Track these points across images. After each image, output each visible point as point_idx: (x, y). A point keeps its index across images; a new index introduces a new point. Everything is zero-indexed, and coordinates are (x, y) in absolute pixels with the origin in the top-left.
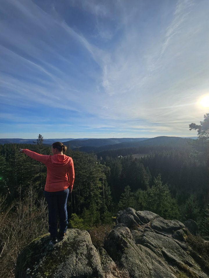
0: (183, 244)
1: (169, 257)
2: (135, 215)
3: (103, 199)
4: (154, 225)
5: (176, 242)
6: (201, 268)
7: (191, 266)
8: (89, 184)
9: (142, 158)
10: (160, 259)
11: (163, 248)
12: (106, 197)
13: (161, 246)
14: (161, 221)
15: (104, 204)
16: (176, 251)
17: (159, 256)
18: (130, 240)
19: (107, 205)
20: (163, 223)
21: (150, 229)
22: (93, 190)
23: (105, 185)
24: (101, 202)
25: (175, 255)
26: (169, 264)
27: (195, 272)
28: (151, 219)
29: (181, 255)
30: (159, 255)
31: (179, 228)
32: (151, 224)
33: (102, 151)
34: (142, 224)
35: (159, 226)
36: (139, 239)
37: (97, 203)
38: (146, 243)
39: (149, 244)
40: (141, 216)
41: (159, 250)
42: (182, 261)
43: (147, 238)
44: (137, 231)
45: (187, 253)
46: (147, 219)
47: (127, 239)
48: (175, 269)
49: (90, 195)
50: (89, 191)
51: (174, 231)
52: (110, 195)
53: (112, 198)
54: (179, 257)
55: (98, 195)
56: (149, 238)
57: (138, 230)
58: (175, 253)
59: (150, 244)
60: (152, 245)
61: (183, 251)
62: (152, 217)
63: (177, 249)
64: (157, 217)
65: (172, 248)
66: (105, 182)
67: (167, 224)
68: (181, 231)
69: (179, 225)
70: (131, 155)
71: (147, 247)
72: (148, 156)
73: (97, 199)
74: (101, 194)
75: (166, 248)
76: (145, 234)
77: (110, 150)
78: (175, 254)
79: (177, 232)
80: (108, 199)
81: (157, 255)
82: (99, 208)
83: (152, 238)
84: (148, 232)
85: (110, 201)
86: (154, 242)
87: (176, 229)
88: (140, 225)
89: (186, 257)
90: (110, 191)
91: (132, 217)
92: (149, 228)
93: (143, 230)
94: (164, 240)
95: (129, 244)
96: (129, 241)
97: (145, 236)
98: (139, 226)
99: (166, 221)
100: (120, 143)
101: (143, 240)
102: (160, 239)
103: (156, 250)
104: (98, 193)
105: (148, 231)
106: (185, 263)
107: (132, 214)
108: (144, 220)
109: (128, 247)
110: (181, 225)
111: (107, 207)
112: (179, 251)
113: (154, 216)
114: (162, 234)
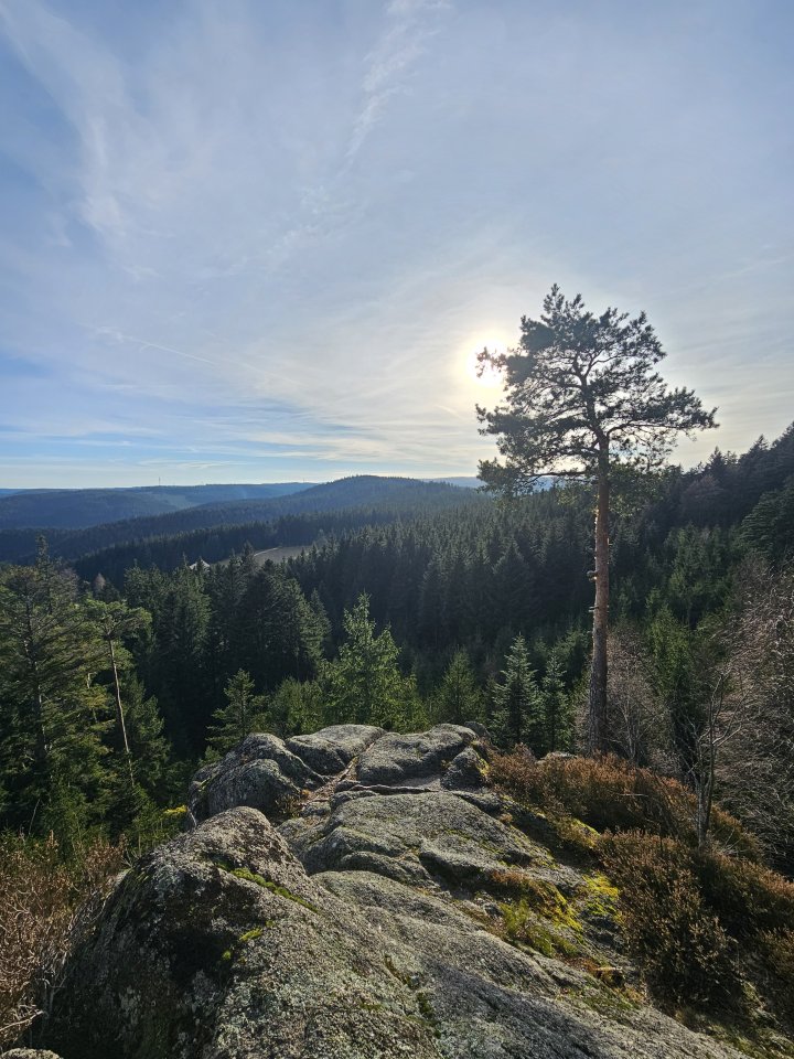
0: (487, 796)
1: (454, 866)
2: (283, 755)
3: (125, 761)
4: (372, 769)
5: (463, 797)
6: (552, 853)
7: (524, 861)
8: (30, 709)
9: (290, 560)
10: (422, 896)
11: (425, 840)
12: (139, 749)
13: (413, 839)
14: (397, 745)
15: (129, 785)
16: (469, 830)
17: (414, 884)
18: (272, 867)
19: (145, 785)
20: (406, 746)
21: (357, 789)
22: (61, 731)
23: (126, 697)
24: (113, 777)
25: (470, 851)
26: (457, 896)
27: (542, 878)
28: (355, 750)
29: (491, 839)
30: (413, 880)
31: (461, 747)
32: (358, 768)
33: (104, 549)
34: (321, 783)
35: (390, 765)
36: (315, 849)
37: (91, 790)
38: (350, 852)
39: (364, 854)
40: (311, 749)
41: (409, 859)
42: (498, 859)
43: (352, 832)
44: (301, 819)
45: (504, 822)
46: (341, 753)
47: (254, 870)
48: (482, 904)
49: (42, 763)
50: (32, 742)
51: (447, 761)
52: (158, 736)
53: (168, 747)
54: (484, 851)
55: (90, 750)
56: (360, 824)
57: (301, 815)
58: (468, 838)
59: (369, 847)
60: (380, 850)
61: (491, 820)
62: (358, 741)
63: (472, 821)
64: (375, 737)
65: (455, 828)
66: (130, 682)
67: (417, 745)
68: (468, 752)
69: (460, 734)
70: (247, 553)
71: (358, 869)
72: (314, 552)
73: (86, 770)
74: (111, 738)
75: (433, 836)
76: (341, 817)
77: (146, 540)
78: (471, 844)
79: (457, 763)
80: (148, 759)
81: (406, 883)
82: (102, 810)
83: (372, 822)
84: (351, 804)
85: (162, 761)
86: (382, 834)
87: (449, 752)
88: (312, 788)
89: (506, 839)
90: (159, 717)
91: (271, 766)
92: (353, 785)
93: (327, 806)
94: (421, 809)
95: (268, 896)
96: (268, 878)
97: (340, 823)
98: (305, 797)
99: (413, 738)
100: (194, 505)
101: (335, 845)
102: (404, 810)
103: (396, 864)
104: (89, 740)
105: (349, 799)
106: (509, 862)
107: (270, 754)
108: (327, 763)
109: (262, 922)
110: (465, 735)
111: (148, 793)
112: (480, 826)
113: (365, 737)
114: (405, 791)
